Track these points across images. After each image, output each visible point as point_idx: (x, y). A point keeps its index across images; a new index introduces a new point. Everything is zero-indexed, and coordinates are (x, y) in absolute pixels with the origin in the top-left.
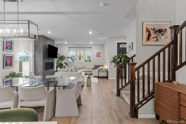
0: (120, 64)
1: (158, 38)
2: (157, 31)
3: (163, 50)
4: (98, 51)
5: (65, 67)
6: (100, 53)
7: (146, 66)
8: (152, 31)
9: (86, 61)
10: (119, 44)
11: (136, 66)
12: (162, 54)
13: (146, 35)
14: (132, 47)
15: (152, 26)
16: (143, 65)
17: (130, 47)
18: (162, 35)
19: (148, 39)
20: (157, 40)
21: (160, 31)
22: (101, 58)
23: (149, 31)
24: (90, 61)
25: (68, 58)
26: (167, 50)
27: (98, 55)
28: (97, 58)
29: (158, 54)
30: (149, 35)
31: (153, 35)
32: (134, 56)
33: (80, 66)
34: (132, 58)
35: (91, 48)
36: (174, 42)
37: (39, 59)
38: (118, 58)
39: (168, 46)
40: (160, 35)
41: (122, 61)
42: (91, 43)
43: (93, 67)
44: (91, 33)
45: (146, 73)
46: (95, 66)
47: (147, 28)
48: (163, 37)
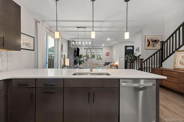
0: (132, 60)
1: (154, 45)
2: (154, 41)
3: (156, 53)
4: (108, 51)
5: (82, 64)
6: (109, 53)
7: (148, 60)
8: (150, 41)
9: (98, 59)
10: (126, 47)
11: (143, 60)
12: (156, 55)
13: (147, 43)
14: (138, 50)
15: (150, 38)
16: (146, 60)
17: (137, 50)
18: (157, 43)
19: (148, 45)
20: (154, 46)
21: (155, 41)
22: (110, 57)
23: (149, 41)
24: (101, 59)
25: (84, 56)
26: (158, 53)
27: (107, 54)
28: (106, 57)
29: (154, 55)
30: (149, 43)
31: (151, 43)
32: (140, 55)
33: (94, 63)
34: (139, 57)
35: (102, 49)
36: (162, 49)
37: (71, 57)
38: (130, 57)
39: (159, 51)
40: (156, 43)
41: (133, 58)
42: (103, 45)
43: (104, 63)
44: (109, 39)
45: (146, 66)
46: (106, 63)
47: (148, 39)
48: (157, 45)
